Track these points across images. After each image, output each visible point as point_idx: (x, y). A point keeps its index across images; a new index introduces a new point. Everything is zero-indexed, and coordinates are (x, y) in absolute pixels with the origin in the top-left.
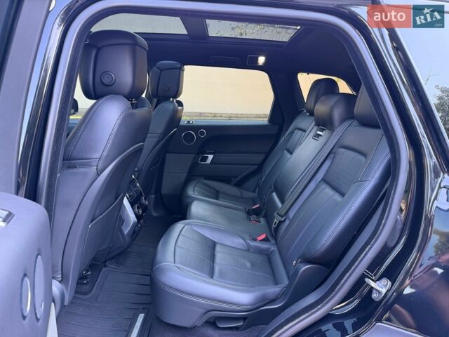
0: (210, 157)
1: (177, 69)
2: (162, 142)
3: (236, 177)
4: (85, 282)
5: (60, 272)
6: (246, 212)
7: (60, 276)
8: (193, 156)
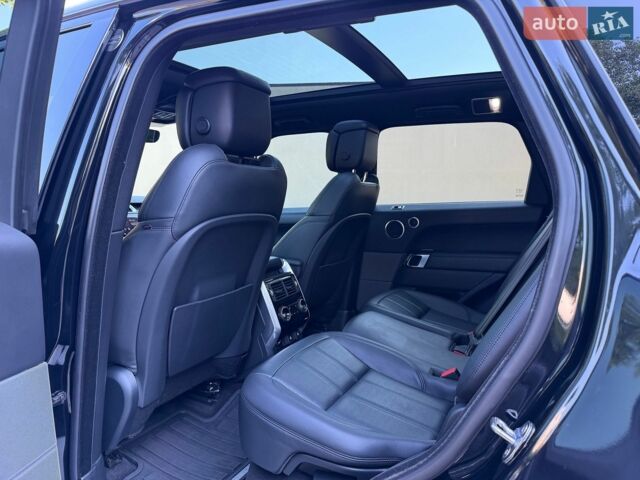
0: (425, 257)
1: (362, 129)
2: (334, 228)
3: (466, 291)
4: (209, 401)
5: (135, 362)
6: (452, 339)
7: (135, 367)
8: (400, 255)
